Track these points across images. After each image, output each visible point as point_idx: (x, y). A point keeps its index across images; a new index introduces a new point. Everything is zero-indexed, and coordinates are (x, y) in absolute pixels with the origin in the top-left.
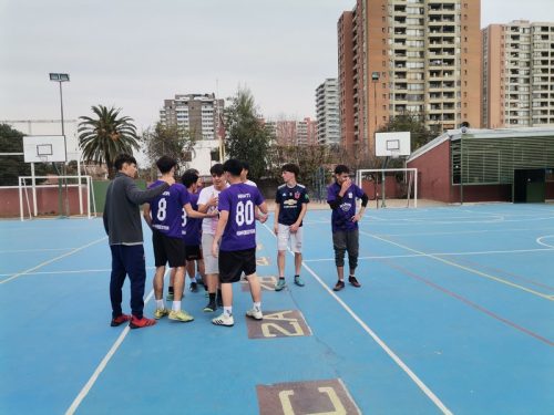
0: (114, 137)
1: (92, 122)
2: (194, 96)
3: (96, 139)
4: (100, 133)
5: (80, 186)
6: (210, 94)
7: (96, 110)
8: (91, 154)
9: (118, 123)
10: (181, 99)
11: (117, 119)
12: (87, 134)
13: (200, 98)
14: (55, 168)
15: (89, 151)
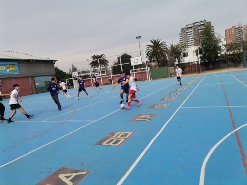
0: (159, 51)
1: (151, 46)
2: (195, 23)
3: (153, 52)
4: (154, 50)
5: (147, 71)
6: (203, 20)
7: (152, 42)
8: (151, 59)
9: (160, 45)
10: (189, 26)
11: (159, 43)
12: (149, 51)
13: (198, 24)
14: (139, 66)
15: (151, 58)
